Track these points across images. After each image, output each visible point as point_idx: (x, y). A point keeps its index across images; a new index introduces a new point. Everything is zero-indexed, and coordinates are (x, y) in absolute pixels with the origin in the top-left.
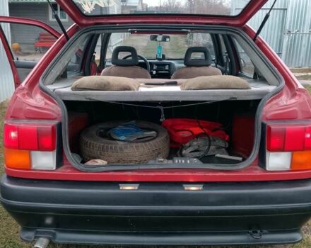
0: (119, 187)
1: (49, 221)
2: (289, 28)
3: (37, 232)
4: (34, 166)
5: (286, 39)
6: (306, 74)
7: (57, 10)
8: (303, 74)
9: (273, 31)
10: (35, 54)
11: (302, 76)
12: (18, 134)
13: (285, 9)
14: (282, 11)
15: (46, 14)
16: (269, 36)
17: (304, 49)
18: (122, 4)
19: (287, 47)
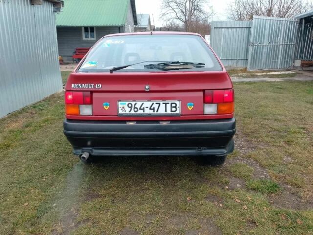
0: (126, 123)
1: (89, 143)
2: (253, 41)
3: (83, 150)
4: (81, 113)
5: (251, 49)
6: (265, 74)
7: (88, 32)
8: (263, 74)
9: (241, 44)
10: (73, 63)
11: (262, 75)
12: (73, 97)
13: (250, 28)
14: (248, 29)
15: (81, 35)
16: (239, 47)
17: (264, 56)
18: (135, 26)
19: (252, 55)
